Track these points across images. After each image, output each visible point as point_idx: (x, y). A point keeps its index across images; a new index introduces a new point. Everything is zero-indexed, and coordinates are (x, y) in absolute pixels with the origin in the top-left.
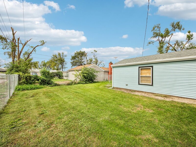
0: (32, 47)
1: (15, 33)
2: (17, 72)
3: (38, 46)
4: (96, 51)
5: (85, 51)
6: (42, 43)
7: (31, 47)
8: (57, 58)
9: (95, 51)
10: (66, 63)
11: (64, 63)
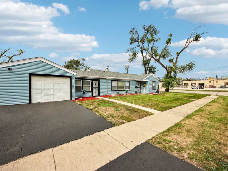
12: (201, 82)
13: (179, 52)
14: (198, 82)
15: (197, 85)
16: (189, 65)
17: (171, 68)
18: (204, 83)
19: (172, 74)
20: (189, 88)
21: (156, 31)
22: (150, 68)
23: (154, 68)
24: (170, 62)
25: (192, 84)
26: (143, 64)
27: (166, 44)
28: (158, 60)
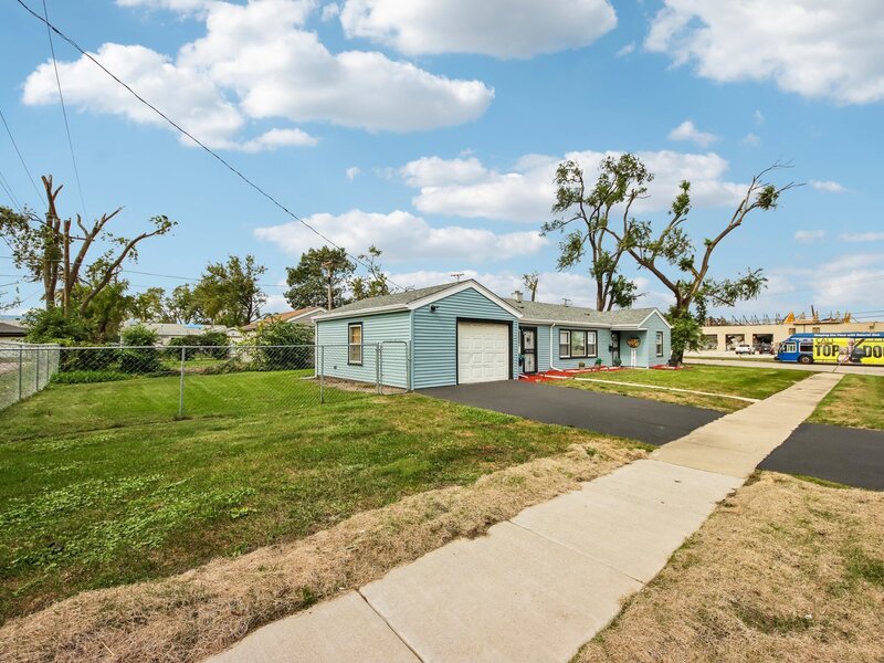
0: (122, 241)
1: (56, 192)
2: (58, 335)
3: (144, 236)
4: (378, 253)
5: (343, 250)
6: (160, 224)
7: (119, 242)
8: (224, 276)
9: (373, 250)
10: (264, 298)
11: (255, 296)
12: (763, 330)
13: (712, 240)
14: (749, 332)
15: (749, 340)
16: (749, 282)
17: (690, 287)
18: (772, 335)
19: (693, 308)
20: (721, 350)
21: (643, 171)
22: (615, 285)
23: (630, 286)
24: (683, 268)
25: (729, 339)
26: (593, 274)
27: (674, 215)
28: (648, 264)
